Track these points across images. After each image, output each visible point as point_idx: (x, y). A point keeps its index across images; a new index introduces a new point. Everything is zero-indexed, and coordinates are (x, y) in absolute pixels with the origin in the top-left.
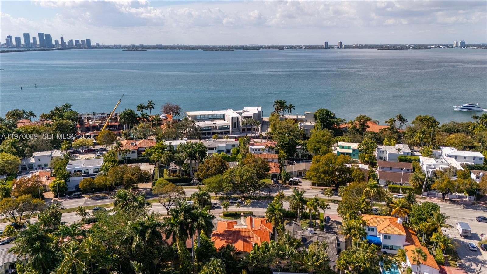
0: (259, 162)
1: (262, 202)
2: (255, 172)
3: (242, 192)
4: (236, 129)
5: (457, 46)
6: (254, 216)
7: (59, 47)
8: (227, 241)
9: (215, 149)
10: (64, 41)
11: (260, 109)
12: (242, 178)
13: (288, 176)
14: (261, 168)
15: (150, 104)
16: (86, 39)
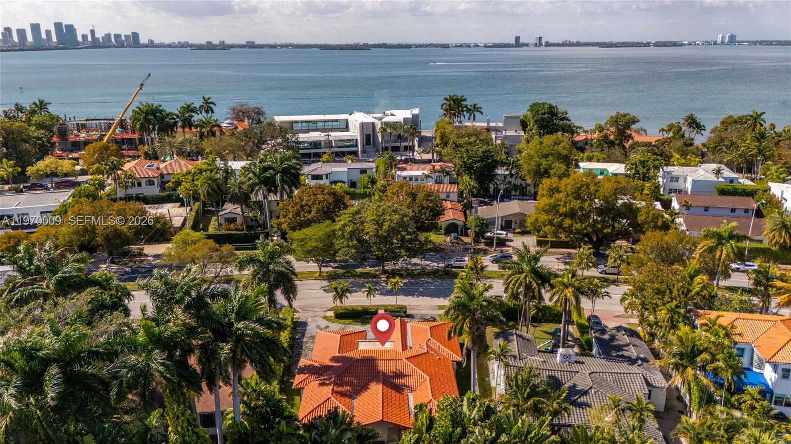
0: (421, 196)
1: (427, 282)
2: (411, 214)
3: (381, 260)
4: (369, 148)
5: (723, 42)
6: (411, 316)
7: (88, 44)
8: (336, 389)
9: (324, 177)
10: (97, 36)
11: (416, 111)
12: (380, 226)
13: (484, 226)
14: (423, 208)
15: (206, 103)
16: (132, 33)
